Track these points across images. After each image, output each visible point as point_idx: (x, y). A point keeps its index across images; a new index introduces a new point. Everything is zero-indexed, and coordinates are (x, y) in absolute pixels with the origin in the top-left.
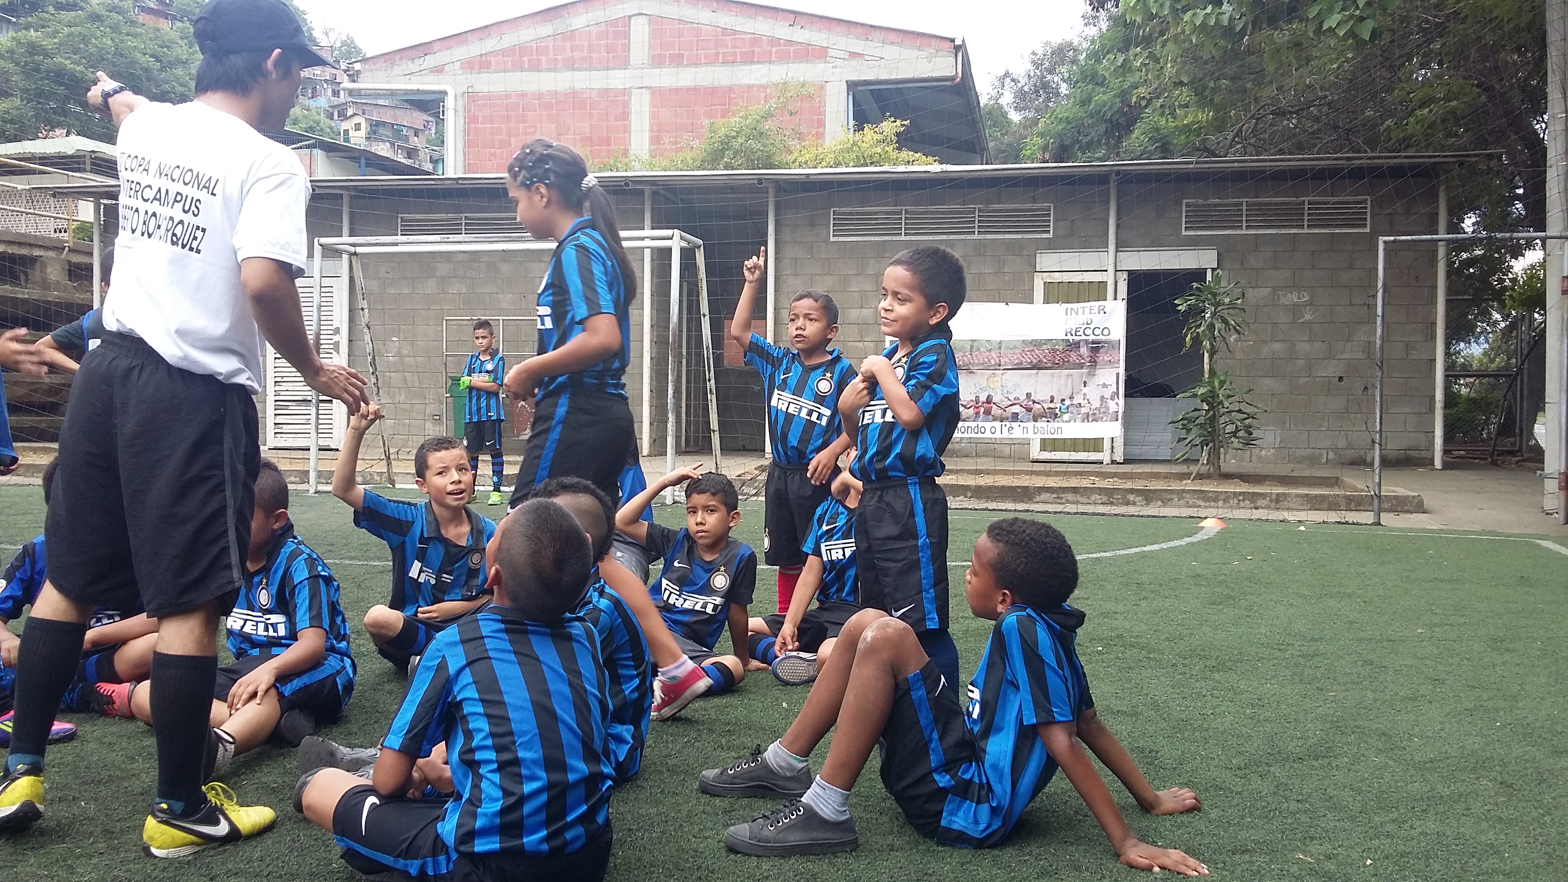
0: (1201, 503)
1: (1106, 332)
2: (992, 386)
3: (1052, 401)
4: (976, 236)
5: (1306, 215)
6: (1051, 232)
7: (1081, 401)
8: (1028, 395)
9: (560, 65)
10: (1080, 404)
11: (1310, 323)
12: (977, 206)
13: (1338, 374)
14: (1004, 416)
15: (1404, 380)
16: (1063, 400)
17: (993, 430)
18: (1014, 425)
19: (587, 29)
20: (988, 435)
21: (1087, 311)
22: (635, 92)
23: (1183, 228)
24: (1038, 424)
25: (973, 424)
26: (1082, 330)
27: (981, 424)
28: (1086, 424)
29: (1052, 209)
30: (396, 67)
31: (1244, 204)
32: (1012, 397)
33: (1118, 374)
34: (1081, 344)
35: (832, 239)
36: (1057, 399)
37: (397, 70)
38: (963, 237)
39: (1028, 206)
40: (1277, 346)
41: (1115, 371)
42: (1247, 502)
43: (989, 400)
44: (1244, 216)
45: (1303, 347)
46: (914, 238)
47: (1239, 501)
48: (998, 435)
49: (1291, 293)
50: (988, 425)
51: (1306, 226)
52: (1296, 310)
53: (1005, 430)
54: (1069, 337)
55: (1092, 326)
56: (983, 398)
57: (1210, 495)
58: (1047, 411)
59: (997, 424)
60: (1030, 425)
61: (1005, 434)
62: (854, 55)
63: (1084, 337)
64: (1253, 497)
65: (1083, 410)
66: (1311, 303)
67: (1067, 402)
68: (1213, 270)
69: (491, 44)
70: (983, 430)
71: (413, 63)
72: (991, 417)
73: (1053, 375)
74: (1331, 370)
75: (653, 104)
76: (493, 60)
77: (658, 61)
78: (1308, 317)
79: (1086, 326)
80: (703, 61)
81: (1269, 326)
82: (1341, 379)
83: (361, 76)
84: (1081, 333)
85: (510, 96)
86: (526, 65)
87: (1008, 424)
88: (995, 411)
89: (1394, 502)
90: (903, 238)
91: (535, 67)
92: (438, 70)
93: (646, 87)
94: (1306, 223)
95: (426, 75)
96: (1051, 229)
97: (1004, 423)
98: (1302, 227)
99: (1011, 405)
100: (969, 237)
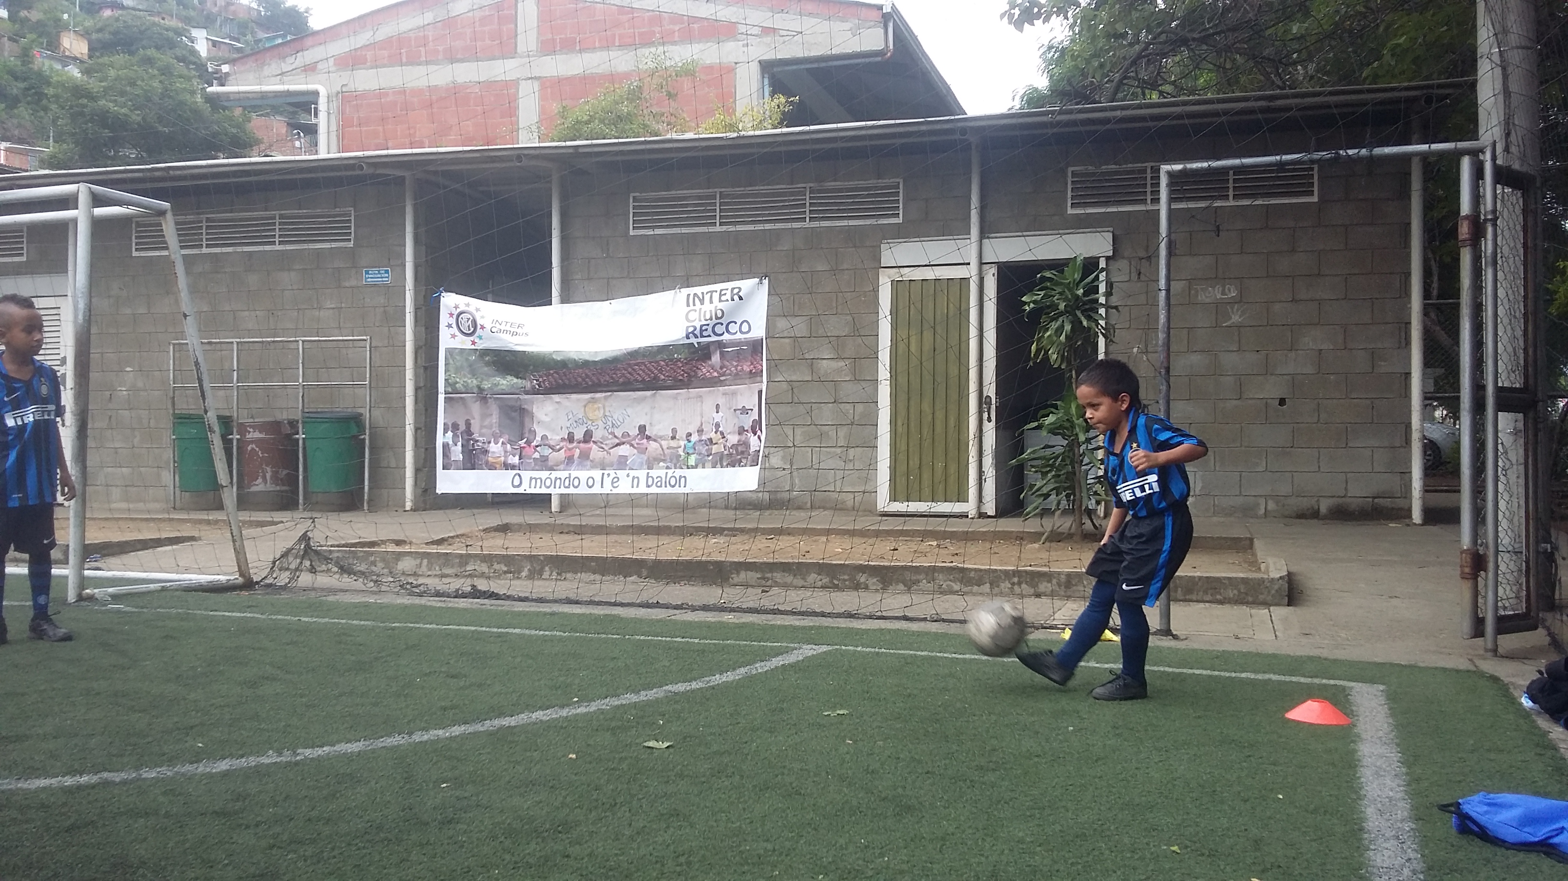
0: (956, 587)
1: (745, 328)
2: (591, 416)
3: (673, 438)
4: (807, 224)
5: (1231, 181)
6: (901, 215)
7: (712, 435)
8: (642, 429)
9: (440, 57)
10: (711, 440)
11: (1239, 327)
12: (809, 185)
13: (1279, 395)
14: (607, 461)
15: (1369, 402)
16: (690, 435)
17: (590, 482)
18: (621, 474)
19: (470, 14)
20: (583, 490)
21: (716, 296)
22: (523, 84)
23: (1069, 204)
24: (654, 473)
25: (563, 474)
26: (710, 329)
27: (574, 474)
28: (719, 470)
29: (901, 186)
30: (266, 67)
31: (1149, 171)
32: (618, 433)
33: (760, 392)
34: (712, 348)
35: (632, 233)
36: (681, 434)
37: (267, 71)
38: (789, 225)
39: (872, 182)
40: (1195, 358)
41: (756, 387)
42: (1024, 586)
43: (588, 437)
44: (1149, 186)
45: (1231, 360)
46: (731, 228)
47: (1013, 584)
48: (597, 489)
49: (1214, 287)
50: (583, 475)
51: (1231, 197)
52: (1220, 308)
53: (607, 481)
54: (693, 340)
55: (724, 321)
56: (579, 435)
57: (972, 574)
58: (667, 451)
59: (597, 474)
60: (642, 474)
61: (607, 489)
62: (768, 31)
63: (714, 338)
64: (1032, 579)
65: (715, 449)
66: (1239, 300)
67: (695, 438)
68: (1108, 259)
69: (364, 38)
70: (576, 483)
71: (285, 62)
72: (589, 463)
73: (675, 398)
74: (1272, 390)
75: (543, 98)
76: (369, 55)
77: (548, 48)
78: (1236, 318)
79: (715, 321)
80: (597, 45)
81: (1185, 331)
82: (1282, 402)
83: (230, 78)
84: (710, 332)
85: (387, 94)
86: (404, 60)
87: (612, 472)
88: (595, 452)
89: (1242, 588)
90: (718, 228)
91: (413, 61)
92: (310, 69)
93: (535, 78)
94: (1231, 193)
95: (298, 74)
96: (901, 212)
97: (606, 472)
98: (1226, 197)
99: (618, 445)
100: (795, 225)
